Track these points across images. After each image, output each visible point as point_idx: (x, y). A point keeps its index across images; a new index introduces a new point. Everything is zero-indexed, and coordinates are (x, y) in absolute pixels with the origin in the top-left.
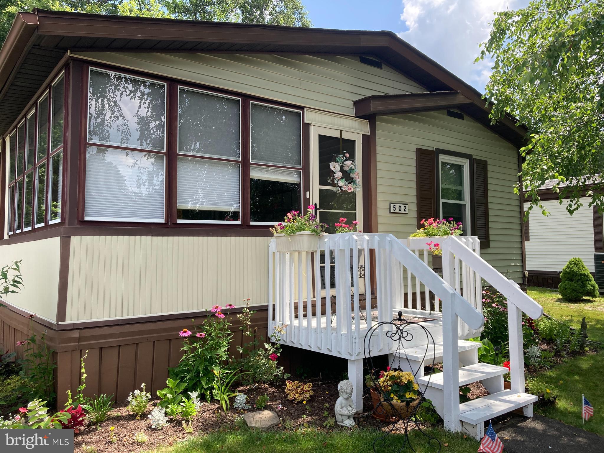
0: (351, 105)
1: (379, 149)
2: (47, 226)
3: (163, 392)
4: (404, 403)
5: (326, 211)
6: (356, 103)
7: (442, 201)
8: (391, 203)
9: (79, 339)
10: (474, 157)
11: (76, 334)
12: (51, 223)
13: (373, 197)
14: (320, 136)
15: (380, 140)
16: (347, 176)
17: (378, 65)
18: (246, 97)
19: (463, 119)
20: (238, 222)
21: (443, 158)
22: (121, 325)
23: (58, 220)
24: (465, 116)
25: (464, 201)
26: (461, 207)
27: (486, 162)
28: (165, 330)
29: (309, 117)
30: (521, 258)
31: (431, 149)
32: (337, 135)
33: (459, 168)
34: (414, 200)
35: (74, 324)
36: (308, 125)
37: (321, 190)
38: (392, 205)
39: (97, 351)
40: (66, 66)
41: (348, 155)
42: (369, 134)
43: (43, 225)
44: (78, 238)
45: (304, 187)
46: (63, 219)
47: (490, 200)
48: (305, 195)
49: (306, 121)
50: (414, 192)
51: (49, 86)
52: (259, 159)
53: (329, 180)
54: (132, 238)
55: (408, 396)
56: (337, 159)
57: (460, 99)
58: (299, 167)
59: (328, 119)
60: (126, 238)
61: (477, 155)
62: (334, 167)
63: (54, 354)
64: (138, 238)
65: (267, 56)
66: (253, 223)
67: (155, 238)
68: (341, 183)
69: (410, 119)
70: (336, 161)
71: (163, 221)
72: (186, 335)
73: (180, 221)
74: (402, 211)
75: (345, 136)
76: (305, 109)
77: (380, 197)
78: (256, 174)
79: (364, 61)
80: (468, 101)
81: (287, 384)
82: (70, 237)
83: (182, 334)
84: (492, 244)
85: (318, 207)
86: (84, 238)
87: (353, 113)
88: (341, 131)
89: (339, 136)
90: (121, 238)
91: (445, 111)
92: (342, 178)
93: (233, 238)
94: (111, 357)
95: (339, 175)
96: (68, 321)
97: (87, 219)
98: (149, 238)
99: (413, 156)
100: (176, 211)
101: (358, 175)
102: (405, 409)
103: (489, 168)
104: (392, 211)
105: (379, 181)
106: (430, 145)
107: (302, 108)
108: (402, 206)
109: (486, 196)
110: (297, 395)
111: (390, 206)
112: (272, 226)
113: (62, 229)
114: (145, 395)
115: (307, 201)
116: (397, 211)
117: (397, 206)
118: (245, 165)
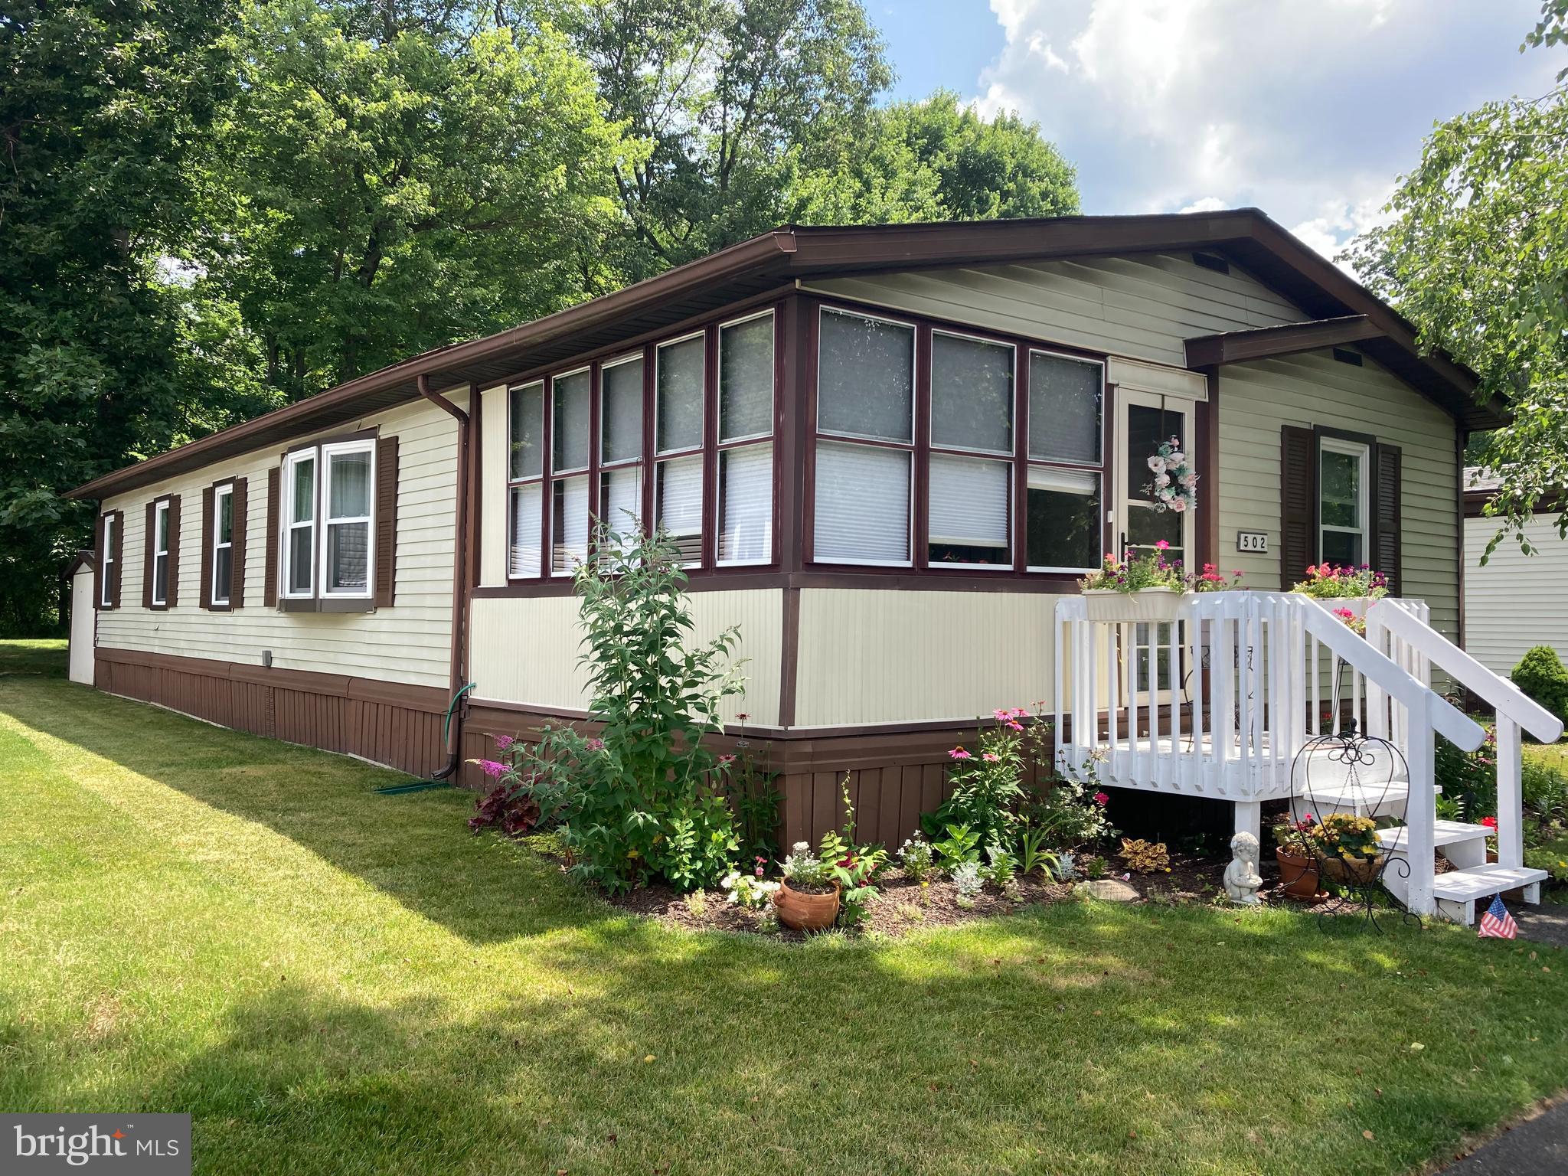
0: (1178, 345)
1: (1222, 428)
2: (709, 569)
4: (1365, 860)
5: (1141, 546)
6: (1191, 345)
7: (1323, 528)
8: (1240, 533)
9: (813, 756)
10: (1378, 440)
11: (808, 747)
12: (723, 564)
13: (1212, 522)
14: (1130, 406)
15: (1224, 412)
16: (1176, 482)
17: (1222, 268)
18: (1025, 342)
19: (1360, 365)
20: (1008, 567)
21: (1327, 444)
22: (860, 736)
24: (1364, 360)
25: (1358, 527)
26: (1352, 540)
27: (1399, 449)
28: (918, 748)
29: (1115, 372)
31: (1306, 427)
32: (1156, 403)
33: (1351, 462)
34: (1276, 526)
35: (804, 731)
36: (1113, 386)
37: (1131, 509)
38: (1242, 536)
41: (1175, 442)
42: (1207, 400)
44: (809, 591)
45: (1105, 501)
46: (775, 558)
47: (1405, 525)
48: (1106, 517)
49: (1110, 381)
50: (1277, 512)
51: (705, 325)
52: (1040, 454)
53: (1145, 488)
54: (874, 593)
55: (1365, 850)
56: (1160, 450)
57: (1367, 331)
58: (1098, 465)
59: (1142, 373)
60: (867, 591)
61: (1385, 436)
62: (1156, 465)
63: (780, 779)
64: (881, 593)
65: (1056, 264)
66: (1030, 569)
67: (902, 593)
68: (1167, 496)
70: (1157, 453)
71: (910, 565)
72: (960, 756)
73: (932, 565)
74: (1259, 548)
75: (1169, 405)
76: (1109, 359)
77: (1223, 521)
78: (1037, 480)
79: (1202, 261)
80: (1378, 333)
81: (1125, 845)
82: (798, 589)
83: (956, 755)
85: (1127, 539)
86: (816, 590)
87: (1181, 360)
88: (1163, 396)
89: (1158, 406)
90: (860, 592)
91: (1331, 351)
92: (1169, 487)
93: (1005, 594)
95: (1162, 479)
96: (797, 727)
97: (817, 560)
98: (895, 592)
99: (1277, 440)
100: (927, 548)
101: (1190, 481)
102: (1367, 869)
103: (1405, 461)
104: (1242, 548)
105: (1222, 491)
106: (1304, 419)
107: (1103, 356)
108: (1259, 537)
109: (1397, 518)
110: (1148, 862)
111: (1239, 539)
112: (1083, 576)
113: (778, 576)
115: (1110, 528)
116: (1250, 547)
117: (1250, 537)
118: (1019, 465)
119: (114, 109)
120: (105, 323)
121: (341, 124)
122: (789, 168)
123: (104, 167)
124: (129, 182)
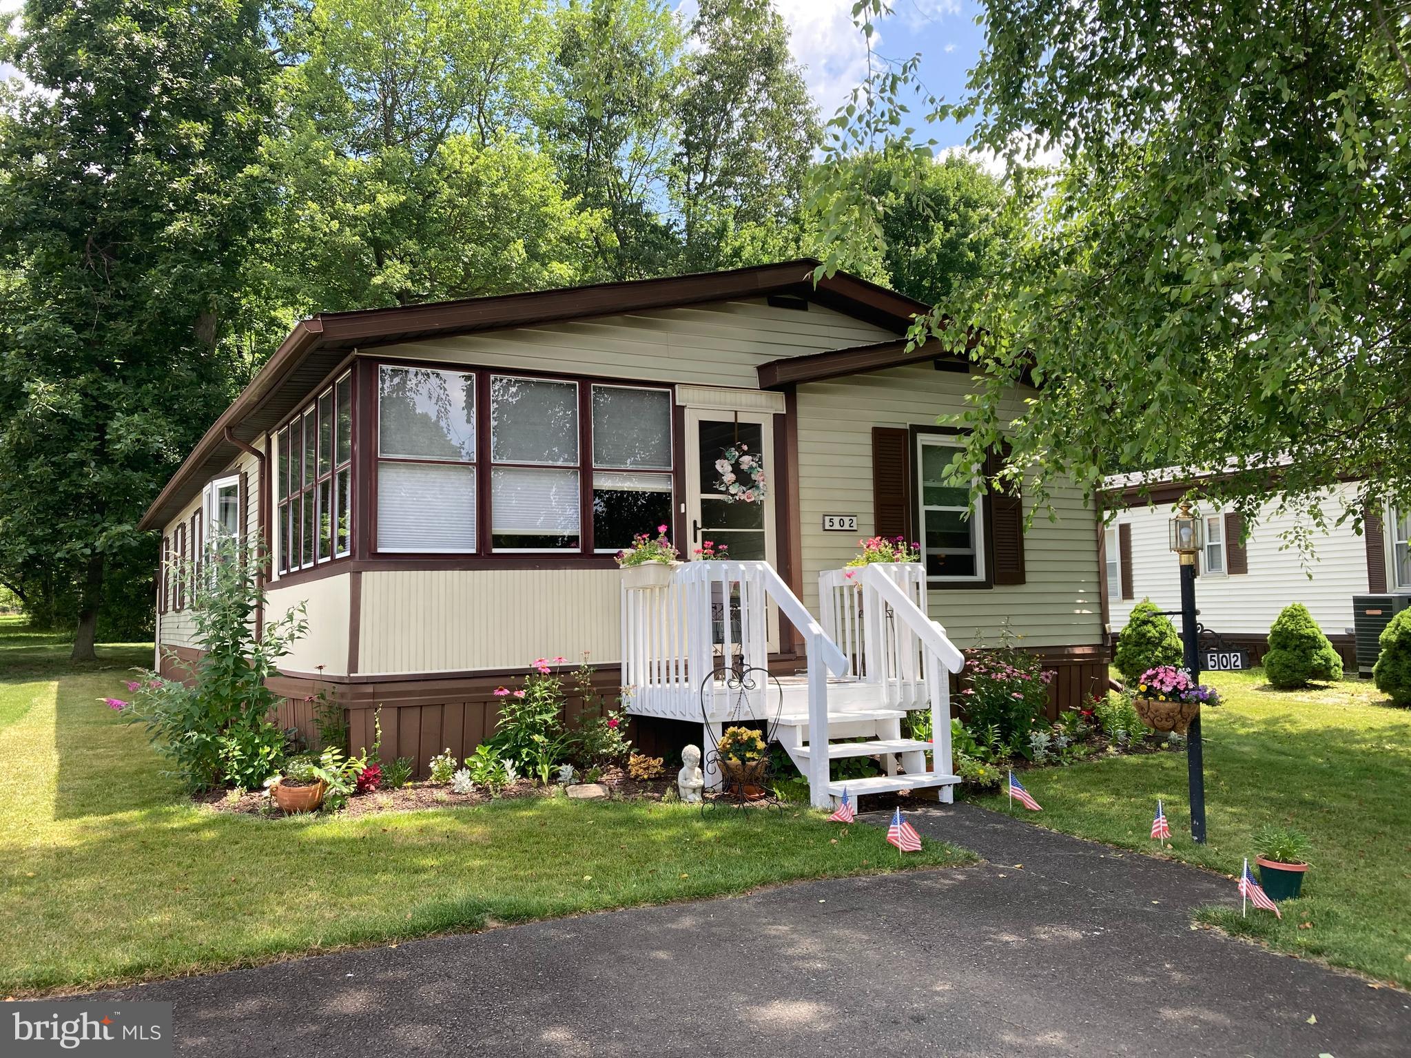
0: (750, 371)
1: (801, 433)
2: (333, 560)
3: (471, 759)
5: (711, 530)
6: (761, 369)
7: (923, 509)
8: (824, 516)
9: (374, 695)
11: (369, 689)
12: (338, 556)
14: (701, 422)
16: (744, 478)
17: (800, 306)
18: (585, 380)
19: (967, 371)
20: (578, 551)
21: (923, 439)
22: (420, 680)
23: (347, 553)
24: (972, 367)
25: (971, 507)
26: (964, 517)
28: (478, 690)
29: (683, 396)
30: (1097, 600)
31: (901, 427)
32: (729, 418)
34: (869, 508)
35: (367, 677)
36: (683, 407)
37: (703, 501)
38: (827, 519)
39: (395, 711)
40: (352, 365)
41: (745, 448)
42: (785, 412)
43: (328, 559)
44: (370, 574)
45: (676, 497)
46: (353, 551)
47: (1027, 502)
48: (678, 508)
49: (678, 403)
50: (870, 497)
51: (332, 382)
52: (606, 463)
53: (715, 485)
54: (435, 573)
55: (749, 755)
56: (727, 454)
58: (668, 469)
59: (713, 396)
60: (428, 573)
62: (723, 466)
63: (347, 711)
64: (442, 573)
65: (617, 318)
66: (595, 551)
67: (463, 573)
68: (735, 489)
69: (858, 383)
70: (726, 458)
71: (474, 551)
72: (502, 693)
73: (495, 551)
74: (846, 527)
75: (742, 419)
76: (676, 387)
77: (804, 507)
78: (602, 483)
79: (775, 303)
81: (632, 759)
82: (361, 572)
83: (497, 693)
84: (1028, 577)
85: (699, 525)
86: (377, 573)
87: (755, 384)
88: (736, 412)
89: (731, 420)
90: (421, 573)
91: (932, 362)
92: (735, 482)
93: (568, 571)
94: (411, 718)
95: (729, 477)
96: (361, 674)
97: (380, 550)
98: (456, 573)
99: (868, 439)
100: (491, 538)
101: (766, 477)
104: (827, 527)
105: (803, 483)
106: (899, 420)
107: (671, 385)
108: (846, 519)
110: (641, 771)
111: (824, 521)
112: (619, 555)
113: (351, 564)
114: (451, 762)
115: (682, 518)
116: (837, 526)
117: (836, 520)
118: (586, 472)
119: (174, 228)
120: (175, 393)
121: (335, 225)
122: (725, 224)
123: (167, 273)
124: (185, 284)
